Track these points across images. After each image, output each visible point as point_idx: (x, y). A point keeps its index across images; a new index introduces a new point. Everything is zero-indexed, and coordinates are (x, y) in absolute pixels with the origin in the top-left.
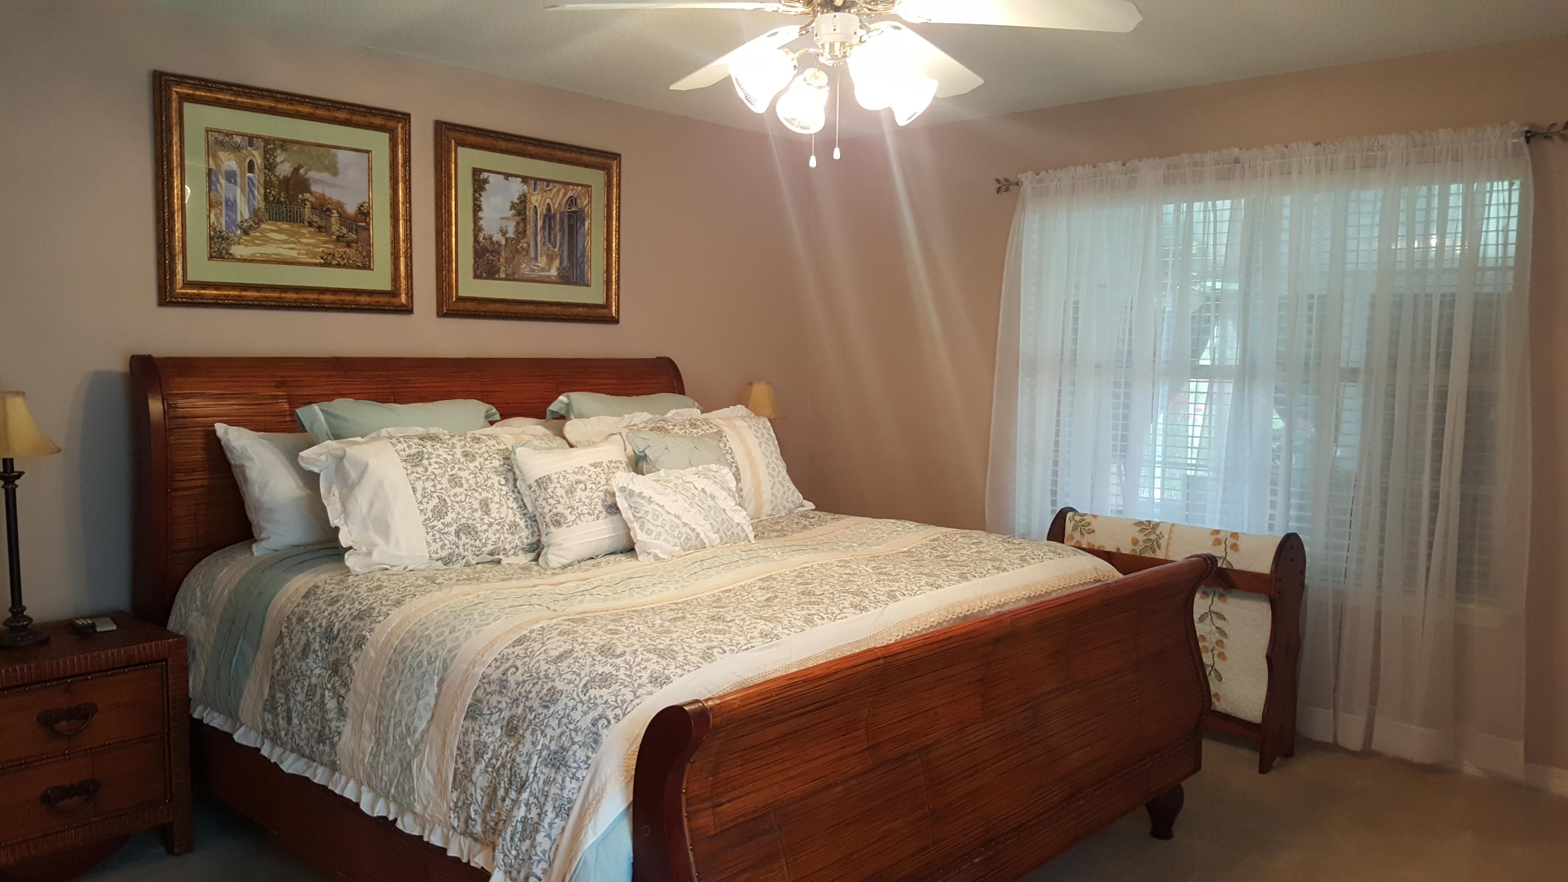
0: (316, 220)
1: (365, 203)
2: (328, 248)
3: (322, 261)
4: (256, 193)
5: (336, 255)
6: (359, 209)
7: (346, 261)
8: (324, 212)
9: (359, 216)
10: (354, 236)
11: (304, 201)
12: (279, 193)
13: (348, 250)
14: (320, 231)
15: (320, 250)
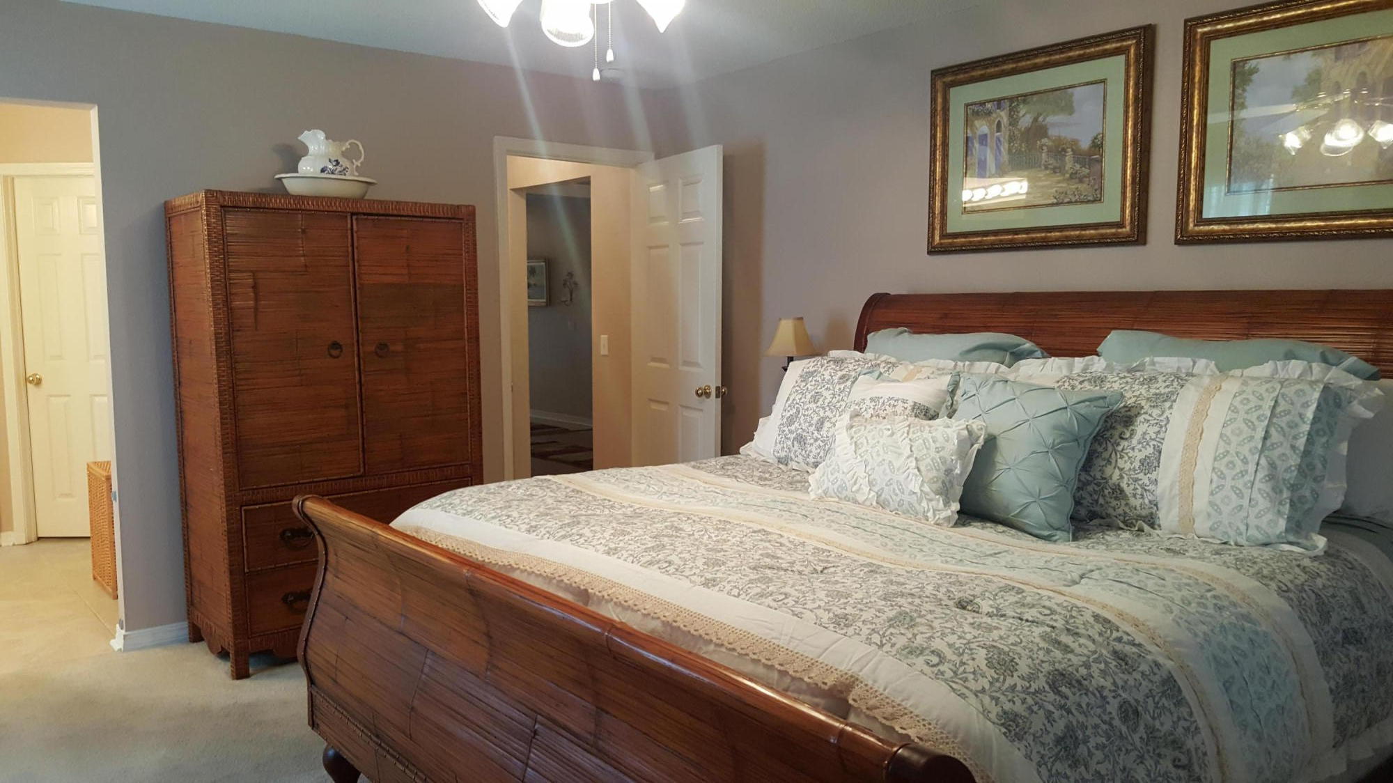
0: (1051, 162)
1: (1099, 134)
2: (1061, 187)
3: (1055, 201)
4: (1002, 149)
5: (1068, 192)
6: (1093, 142)
7: (1077, 197)
8: (1060, 152)
9: (1093, 149)
10: (1087, 171)
11: (1041, 147)
12: (1021, 146)
13: (1080, 186)
14: (1055, 172)
15: (1054, 190)
